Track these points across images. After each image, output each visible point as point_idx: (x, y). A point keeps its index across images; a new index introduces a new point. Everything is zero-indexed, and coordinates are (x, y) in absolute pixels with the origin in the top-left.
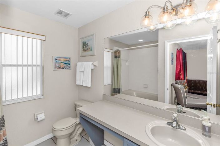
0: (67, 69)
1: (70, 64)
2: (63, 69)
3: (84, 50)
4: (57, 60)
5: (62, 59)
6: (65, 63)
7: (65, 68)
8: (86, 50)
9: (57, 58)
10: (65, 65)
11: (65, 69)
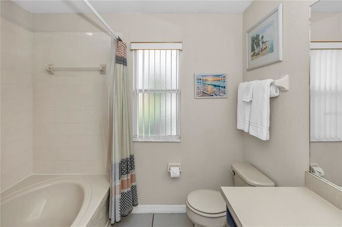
0: (220, 97)
1: (224, 87)
2: (213, 96)
3: (254, 54)
4: (201, 80)
5: (210, 79)
6: (215, 86)
7: (216, 95)
8: (258, 54)
9: (200, 77)
10: (215, 89)
11: (215, 97)
